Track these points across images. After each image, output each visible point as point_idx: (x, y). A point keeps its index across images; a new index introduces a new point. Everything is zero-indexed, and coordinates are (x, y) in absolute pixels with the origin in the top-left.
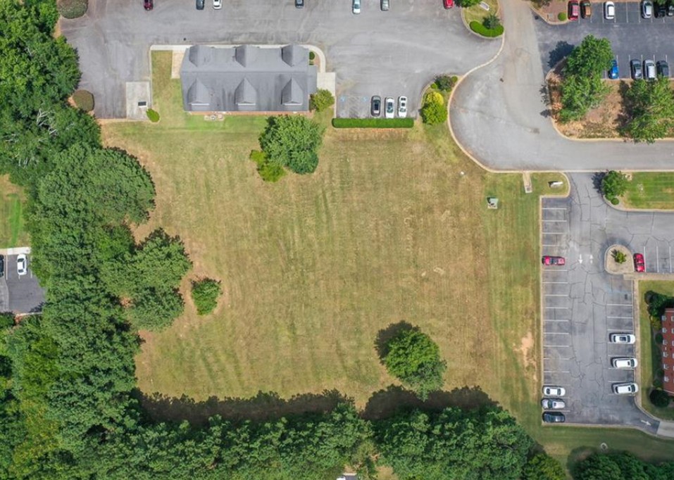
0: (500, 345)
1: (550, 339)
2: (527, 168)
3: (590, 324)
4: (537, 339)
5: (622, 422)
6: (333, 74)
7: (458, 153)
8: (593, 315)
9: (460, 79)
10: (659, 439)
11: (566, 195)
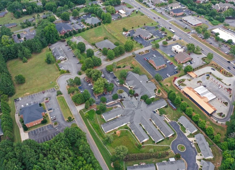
0: (27, 91)
1: (30, 96)
2: (59, 85)
3: (33, 100)
4: (29, 94)
5: (16, 109)
6: (64, 62)
7: (58, 77)
8: (35, 100)
9: (70, 73)
10: (14, 114)
11: (56, 90)
